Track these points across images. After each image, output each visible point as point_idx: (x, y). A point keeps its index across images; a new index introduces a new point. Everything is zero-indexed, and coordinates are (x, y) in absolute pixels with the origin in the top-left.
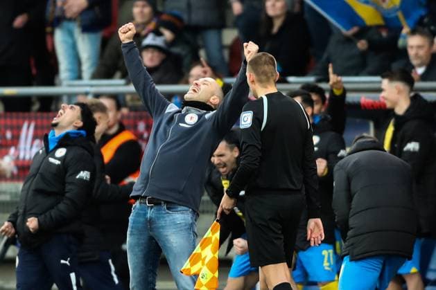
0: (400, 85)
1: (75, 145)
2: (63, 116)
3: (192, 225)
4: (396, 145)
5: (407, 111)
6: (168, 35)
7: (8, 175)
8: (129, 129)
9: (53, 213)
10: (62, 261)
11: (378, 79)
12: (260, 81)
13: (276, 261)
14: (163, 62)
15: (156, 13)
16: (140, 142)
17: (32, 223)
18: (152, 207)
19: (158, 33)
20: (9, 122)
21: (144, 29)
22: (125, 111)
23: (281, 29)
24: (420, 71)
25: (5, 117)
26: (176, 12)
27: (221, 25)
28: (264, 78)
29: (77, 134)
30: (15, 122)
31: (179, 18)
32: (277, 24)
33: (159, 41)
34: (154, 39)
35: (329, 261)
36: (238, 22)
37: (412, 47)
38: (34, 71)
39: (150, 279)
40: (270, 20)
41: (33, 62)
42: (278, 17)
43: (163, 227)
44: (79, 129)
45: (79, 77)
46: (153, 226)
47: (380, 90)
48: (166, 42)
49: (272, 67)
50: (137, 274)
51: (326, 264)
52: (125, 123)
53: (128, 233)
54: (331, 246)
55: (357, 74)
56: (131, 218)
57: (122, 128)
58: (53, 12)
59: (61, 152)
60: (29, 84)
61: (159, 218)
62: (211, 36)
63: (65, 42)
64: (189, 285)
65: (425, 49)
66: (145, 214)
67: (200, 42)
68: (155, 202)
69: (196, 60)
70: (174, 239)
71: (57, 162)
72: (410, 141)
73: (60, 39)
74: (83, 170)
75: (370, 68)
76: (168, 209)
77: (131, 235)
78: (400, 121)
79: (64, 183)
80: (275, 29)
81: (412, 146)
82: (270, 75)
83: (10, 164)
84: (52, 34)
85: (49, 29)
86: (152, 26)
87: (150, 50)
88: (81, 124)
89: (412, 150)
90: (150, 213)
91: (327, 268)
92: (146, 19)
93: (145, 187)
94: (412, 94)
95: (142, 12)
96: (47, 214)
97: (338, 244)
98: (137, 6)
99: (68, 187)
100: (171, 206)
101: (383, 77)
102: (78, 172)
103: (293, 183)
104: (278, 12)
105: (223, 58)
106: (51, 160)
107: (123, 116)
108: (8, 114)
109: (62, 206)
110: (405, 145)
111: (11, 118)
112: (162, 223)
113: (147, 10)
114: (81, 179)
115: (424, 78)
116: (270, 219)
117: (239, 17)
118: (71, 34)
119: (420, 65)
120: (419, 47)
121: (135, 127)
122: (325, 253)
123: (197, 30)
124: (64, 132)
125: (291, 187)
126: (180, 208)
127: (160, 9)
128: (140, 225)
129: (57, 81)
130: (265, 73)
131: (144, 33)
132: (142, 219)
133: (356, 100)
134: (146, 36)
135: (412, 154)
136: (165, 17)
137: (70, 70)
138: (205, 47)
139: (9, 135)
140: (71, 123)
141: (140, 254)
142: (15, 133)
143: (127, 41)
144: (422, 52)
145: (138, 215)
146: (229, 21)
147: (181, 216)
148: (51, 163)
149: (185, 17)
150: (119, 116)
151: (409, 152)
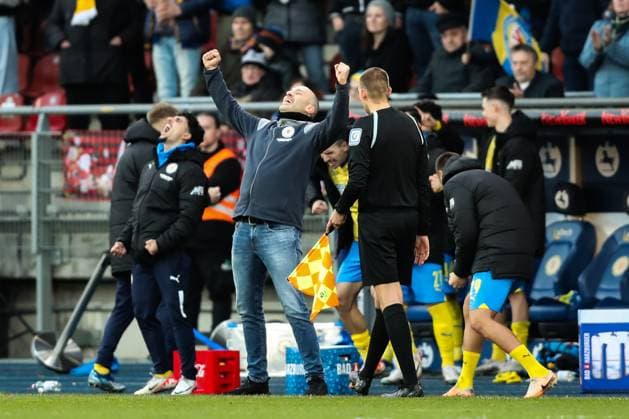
0: (498, 103)
1: (186, 160)
2: (171, 130)
3: (295, 244)
4: (498, 164)
5: (509, 128)
6: (268, 51)
7: (106, 194)
8: (229, 147)
9: (171, 232)
10: (172, 278)
11: (478, 95)
12: (373, 97)
13: (388, 280)
14: (262, 79)
15: (256, 30)
16: (240, 160)
17: (151, 245)
18: (254, 226)
19: (258, 50)
20: (106, 140)
21: (243, 45)
22: (224, 128)
23: (383, 44)
24: (524, 86)
25: (103, 135)
26: (276, 28)
27: (321, 42)
28: (376, 93)
29: (186, 147)
30: (112, 140)
31: (278, 34)
32: (378, 40)
33: (259, 58)
34: (254, 56)
35: (439, 282)
36: (339, 38)
37: (515, 63)
38: (132, 88)
39: (256, 298)
40: (371, 36)
41: (130, 79)
42: (379, 32)
43: (266, 246)
44: (188, 141)
45: (178, 94)
46: (257, 245)
47: (480, 107)
48: (266, 58)
49: (383, 82)
50: (243, 293)
51: (436, 285)
52: (225, 140)
53: (233, 252)
54: (440, 266)
55: (460, 91)
56: (234, 236)
57: (221, 146)
58: (153, 28)
59: (172, 168)
60: (126, 101)
61: (262, 237)
62: (312, 53)
63: (163, 59)
64: (292, 304)
65: (530, 64)
66: (248, 233)
67: (300, 59)
68: (257, 222)
69: (296, 77)
70: (277, 258)
71: (169, 179)
72: (513, 159)
73: (158, 56)
74: (197, 186)
75: (473, 85)
76: (271, 227)
77: (235, 253)
78: (502, 139)
79: (178, 200)
80: (376, 45)
81: (515, 164)
82: (382, 90)
83: (107, 183)
84: (151, 50)
85: (147, 46)
86: (251, 42)
87: (250, 66)
88: (189, 136)
89: (515, 168)
90: (253, 232)
91: (437, 290)
92: (245, 36)
93: (246, 208)
94: (514, 111)
95: (241, 29)
96: (165, 234)
97: (446, 265)
98: (237, 23)
99: (183, 204)
100: (273, 225)
101: (484, 95)
102: (192, 189)
103: (405, 200)
104: (379, 28)
105: (323, 75)
106: (163, 176)
107: (222, 134)
108: (106, 132)
109: (178, 224)
110: (508, 163)
111: (109, 135)
112: (265, 242)
113: (247, 26)
114: (196, 196)
115: (528, 94)
116: (382, 238)
117: (340, 33)
118: (170, 50)
119: (524, 81)
120: (523, 63)
121: (234, 145)
122: (435, 273)
123: (298, 46)
124: (173, 147)
125: (404, 204)
126: (282, 227)
127: (259, 24)
128: (244, 244)
129: (155, 99)
130: (377, 88)
131: (243, 49)
132: (245, 238)
133: (459, 117)
134: (245, 53)
135: (515, 172)
136: (264, 34)
137: (169, 87)
138: (306, 63)
139: (106, 153)
140: (179, 136)
141: (245, 273)
142: (113, 151)
143: (212, 68)
144: (526, 68)
145: (241, 234)
146: (330, 37)
147: (284, 235)
148: (163, 180)
149: (285, 33)
150: (218, 134)
151: (512, 170)
